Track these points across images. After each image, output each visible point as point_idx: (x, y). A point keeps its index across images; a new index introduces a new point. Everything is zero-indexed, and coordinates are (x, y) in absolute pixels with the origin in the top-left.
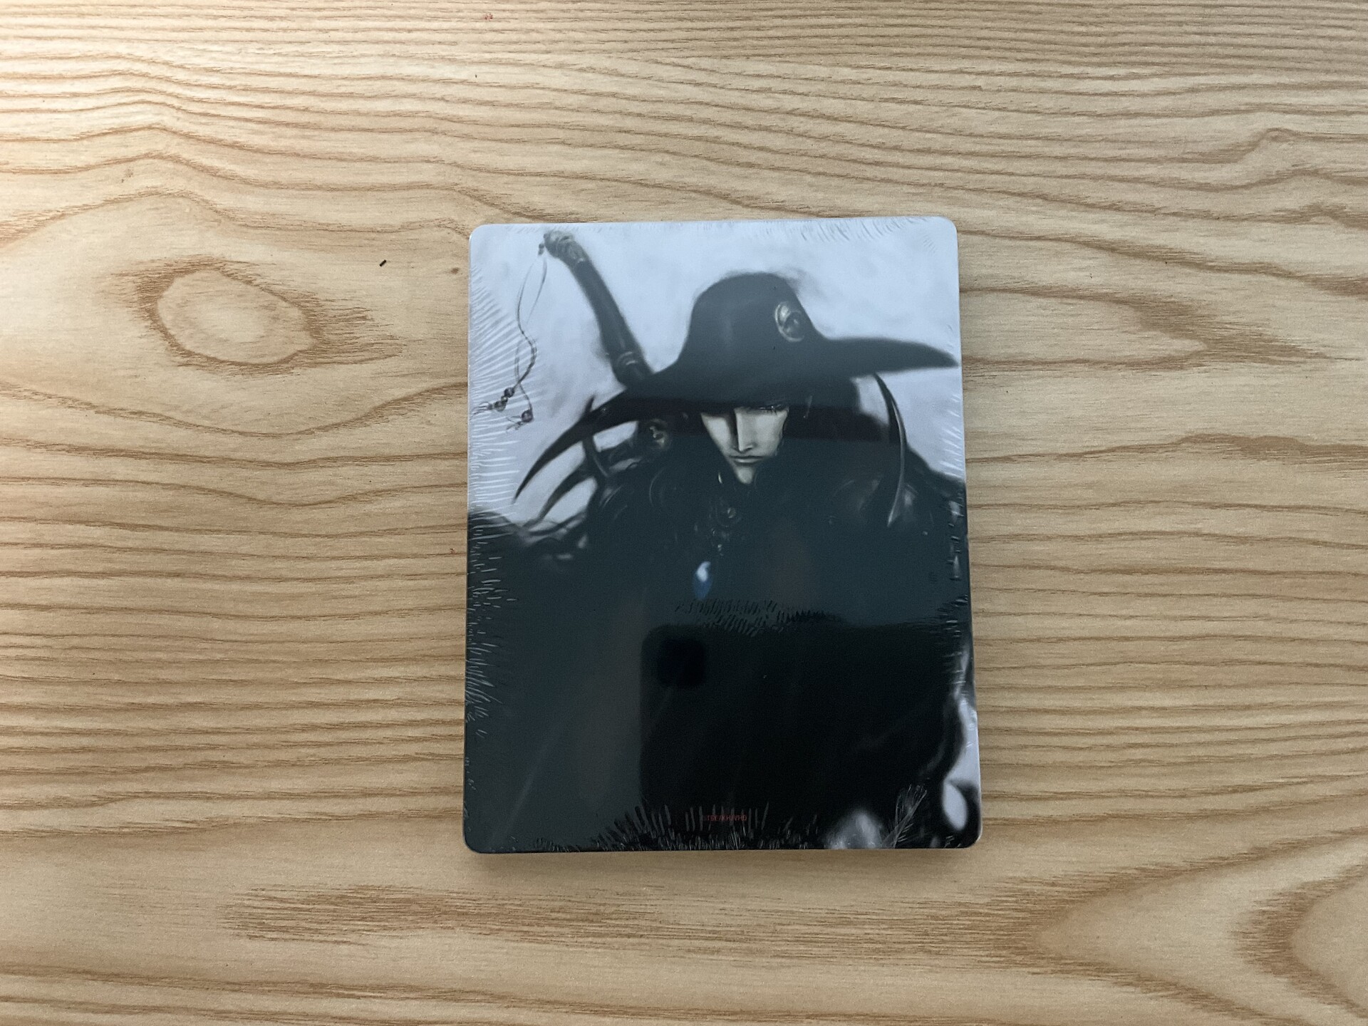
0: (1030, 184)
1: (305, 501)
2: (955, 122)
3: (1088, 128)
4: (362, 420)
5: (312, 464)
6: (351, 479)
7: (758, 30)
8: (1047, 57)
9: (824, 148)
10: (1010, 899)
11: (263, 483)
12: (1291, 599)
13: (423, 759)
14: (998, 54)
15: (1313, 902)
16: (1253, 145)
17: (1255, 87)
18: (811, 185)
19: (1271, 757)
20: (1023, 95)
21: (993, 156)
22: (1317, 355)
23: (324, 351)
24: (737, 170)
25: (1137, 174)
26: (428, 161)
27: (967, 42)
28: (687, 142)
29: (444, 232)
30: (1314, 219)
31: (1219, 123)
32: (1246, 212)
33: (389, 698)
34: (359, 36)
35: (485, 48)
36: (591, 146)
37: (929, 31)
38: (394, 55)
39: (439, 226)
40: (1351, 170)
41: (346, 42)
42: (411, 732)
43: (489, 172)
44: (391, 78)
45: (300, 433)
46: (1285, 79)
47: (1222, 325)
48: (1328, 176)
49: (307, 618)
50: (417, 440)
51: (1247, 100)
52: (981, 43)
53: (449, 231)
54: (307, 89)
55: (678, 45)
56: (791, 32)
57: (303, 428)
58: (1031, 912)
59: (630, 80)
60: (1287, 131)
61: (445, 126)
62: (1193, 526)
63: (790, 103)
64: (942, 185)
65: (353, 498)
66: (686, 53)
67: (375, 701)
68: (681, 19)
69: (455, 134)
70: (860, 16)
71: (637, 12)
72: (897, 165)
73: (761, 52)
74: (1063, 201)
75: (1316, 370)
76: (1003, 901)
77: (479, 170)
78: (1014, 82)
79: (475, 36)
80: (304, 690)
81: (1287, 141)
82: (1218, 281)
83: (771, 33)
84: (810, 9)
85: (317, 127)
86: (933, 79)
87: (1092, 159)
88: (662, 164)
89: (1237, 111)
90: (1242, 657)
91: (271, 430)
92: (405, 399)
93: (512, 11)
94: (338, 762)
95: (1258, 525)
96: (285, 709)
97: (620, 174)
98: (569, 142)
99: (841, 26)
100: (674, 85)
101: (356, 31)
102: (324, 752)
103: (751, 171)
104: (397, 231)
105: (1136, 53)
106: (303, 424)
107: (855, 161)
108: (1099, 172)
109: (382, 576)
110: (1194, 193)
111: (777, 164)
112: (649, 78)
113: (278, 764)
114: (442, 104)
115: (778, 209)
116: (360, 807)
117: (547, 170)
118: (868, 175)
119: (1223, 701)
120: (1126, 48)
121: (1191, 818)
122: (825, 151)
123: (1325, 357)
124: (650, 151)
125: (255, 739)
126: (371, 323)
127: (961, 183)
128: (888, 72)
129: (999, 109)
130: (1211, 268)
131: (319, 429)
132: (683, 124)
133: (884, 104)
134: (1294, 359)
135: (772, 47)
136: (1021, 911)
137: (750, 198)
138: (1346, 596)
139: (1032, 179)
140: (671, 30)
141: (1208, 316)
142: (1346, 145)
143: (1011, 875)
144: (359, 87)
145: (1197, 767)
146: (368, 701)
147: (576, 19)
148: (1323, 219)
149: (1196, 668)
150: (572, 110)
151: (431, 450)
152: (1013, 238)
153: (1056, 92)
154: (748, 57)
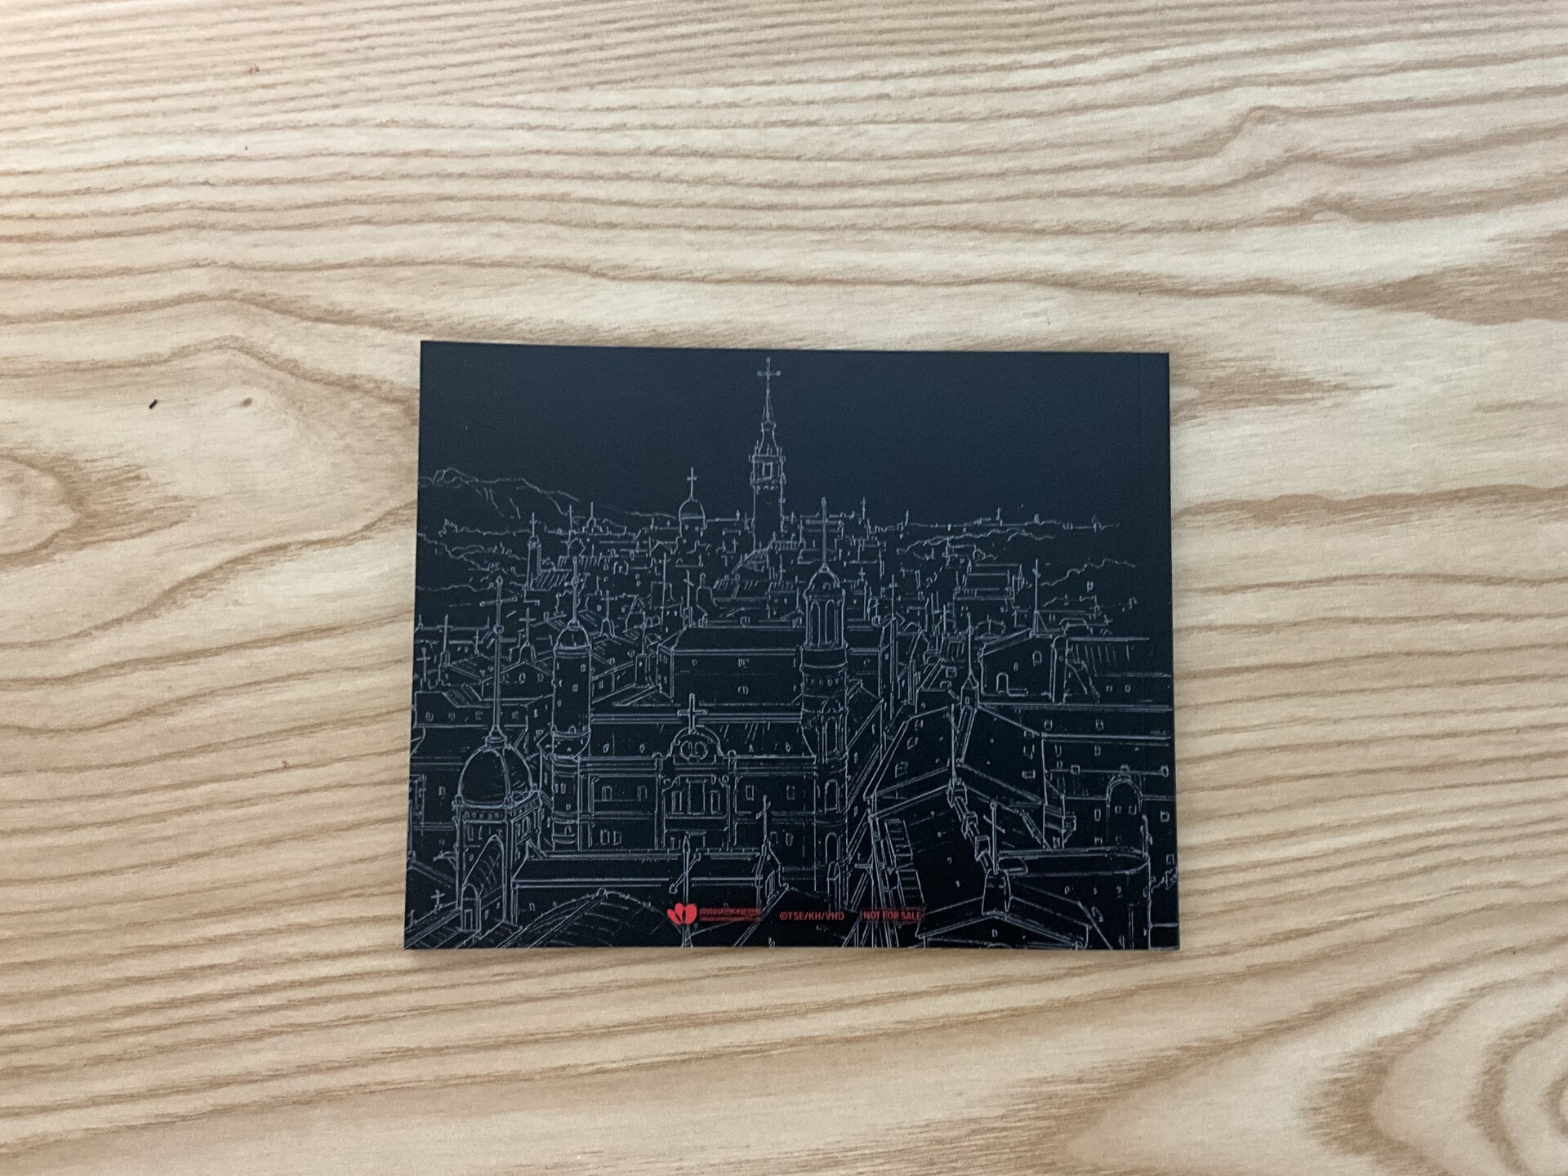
0: (962, 213)
1: (90, 723)
2: (862, 144)
3: (1030, 131)
4: (150, 610)
5: (93, 674)
6: (143, 686)
7: (601, 49)
8: (968, 47)
9: (700, 193)
10: (1030, 1106)
11: (33, 706)
12: (1334, 694)
13: (282, 1033)
14: (906, 49)
15: (1393, 1059)
16: (1235, 130)
17: (1230, 56)
18: (691, 244)
19: (1327, 891)
20: (944, 100)
21: (915, 181)
22: (1336, 387)
23: (92, 527)
24: (596, 234)
25: (1092, 185)
26: (197, 266)
27: (867, 38)
28: (527, 205)
29: (228, 355)
30: (1317, 217)
31: (1191, 108)
32: (1232, 216)
33: (227, 961)
34: (89, 113)
35: (254, 110)
36: (406, 221)
37: (817, 29)
38: (136, 133)
39: (220, 347)
40: (1357, 150)
41: (74, 122)
42: (261, 1001)
43: (277, 270)
44: (136, 163)
45: (76, 636)
46: (1268, 42)
47: (1217, 364)
48: (1329, 160)
49: (111, 872)
50: (223, 627)
51: (1221, 74)
52: (885, 37)
53: (235, 352)
54: (31, 189)
55: (501, 80)
56: (642, 49)
57: (76, 630)
58: (1056, 1118)
59: (443, 131)
60: (1272, 108)
61: (213, 217)
62: (1204, 618)
63: (652, 140)
64: (853, 227)
65: (150, 712)
66: (512, 89)
67: (212, 967)
68: (501, 46)
69: (229, 226)
70: (728, 18)
71: (444, 42)
72: (794, 207)
73: (608, 77)
74: (1005, 230)
75: (1337, 405)
76: (1020, 1110)
77: (263, 269)
78: (929, 84)
79: (238, 97)
80: (120, 964)
81: (1274, 121)
82: (1204, 308)
83: (619, 52)
84: (663, 15)
85: (49, 238)
86: (828, 90)
87: (1036, 172)
88: (499, 235)
89: (1211, 90)
90: (1279, 772)
91: (36, 637)
92: (202, 576)
93: (283, 59)
94: (173, 1048)
95: (1283, 607)
96: (99, 990)
97: (447, 254)
98: (375, 220)
99: (706, 34)
100: (501, 133)
101: (83, 105)
102: (156, 1038)
103: (611, 233)
104: (166, 361)
105: (1078, 30)
106: (76, 624)
107: (743, 207)
108: (1046, 187)
109: (200, 807)
110: (1166, 200)
111: (645, 221)
112: (470, 126)
113: (100, 1060)
114: (205, 188)
115: (653, 278)
116: (211, 1101)
117: (351, 259)
118: (762, 223)
119: (1264, 831)
120: (1066, 24)
121: (1236, 978)
122: (704, 198)
123: (1348, 389)
124: (481, 220)
125: (69, 1032)
126: (147, 483)
127: (877, 221)
128: (772, 88)
129: (915, 121)
130: (1197, 294)
131: (97, 628)
132: (520, 181)
133: (770, 130)
134: (1309, 395)
135: (623, 70)
136: (1044, 1118)
137: (617, 267)
138: (1400, 681)
139: (965, 207)
140: (490, 61)
141: (1198, 354)
142: (1349, 119)
143: (1025, 1076)
144: (96, 180)
145: (1239, 915)
146: (202, 968)
147: (367, 60)
148: (1331, 215)
149: (1224, 794)
150: (375, 178)
151: (246, 638)
152: (948, 284)
153: (984, 91)
154: (592, 86)
